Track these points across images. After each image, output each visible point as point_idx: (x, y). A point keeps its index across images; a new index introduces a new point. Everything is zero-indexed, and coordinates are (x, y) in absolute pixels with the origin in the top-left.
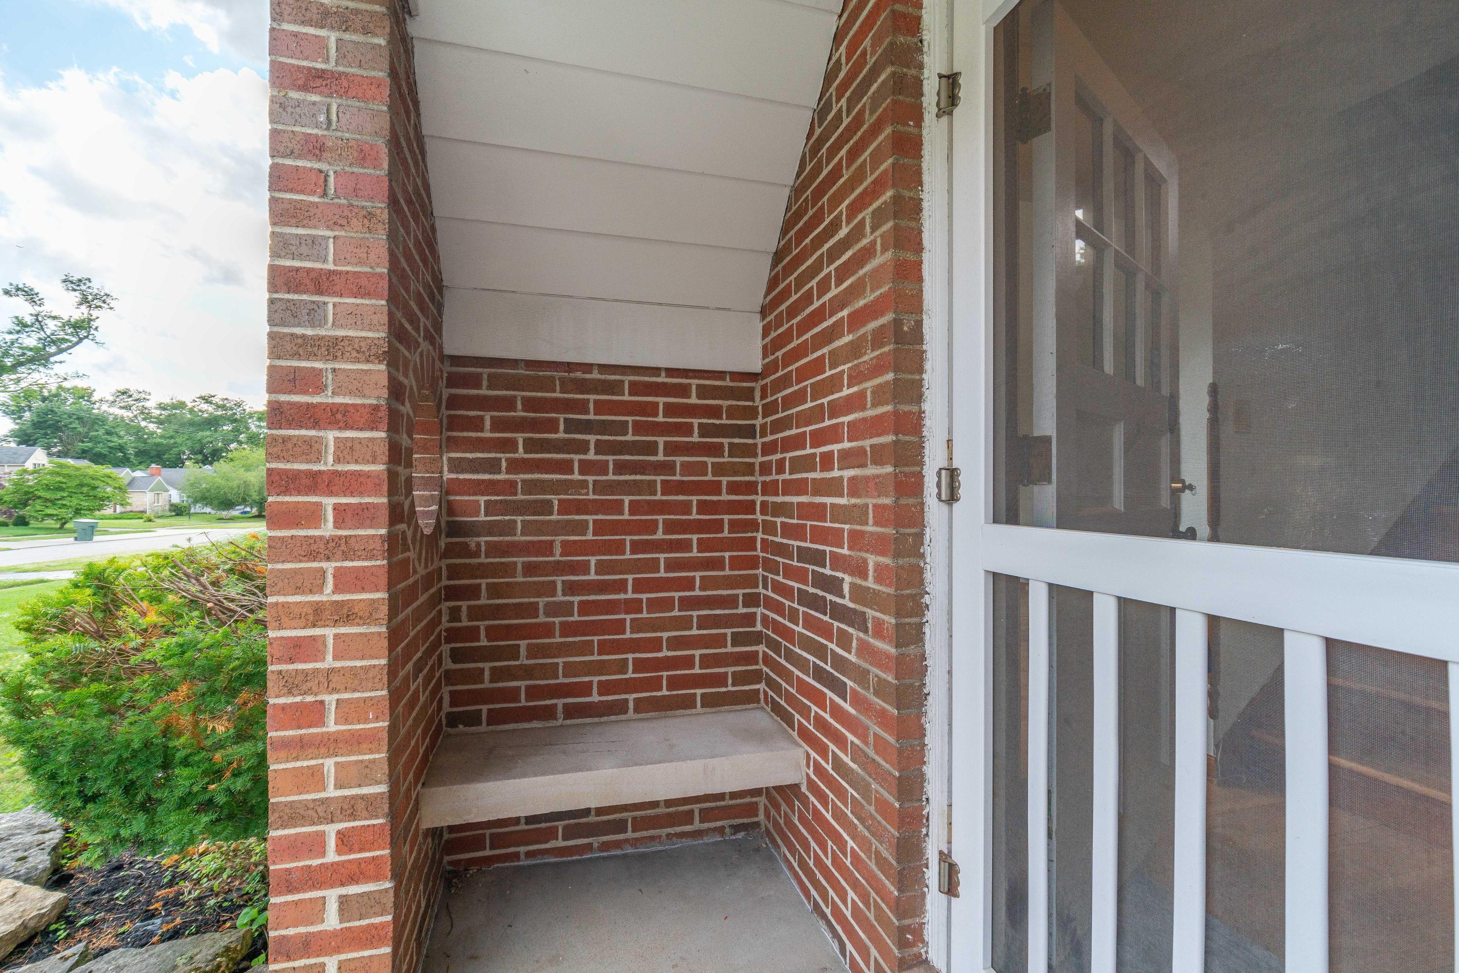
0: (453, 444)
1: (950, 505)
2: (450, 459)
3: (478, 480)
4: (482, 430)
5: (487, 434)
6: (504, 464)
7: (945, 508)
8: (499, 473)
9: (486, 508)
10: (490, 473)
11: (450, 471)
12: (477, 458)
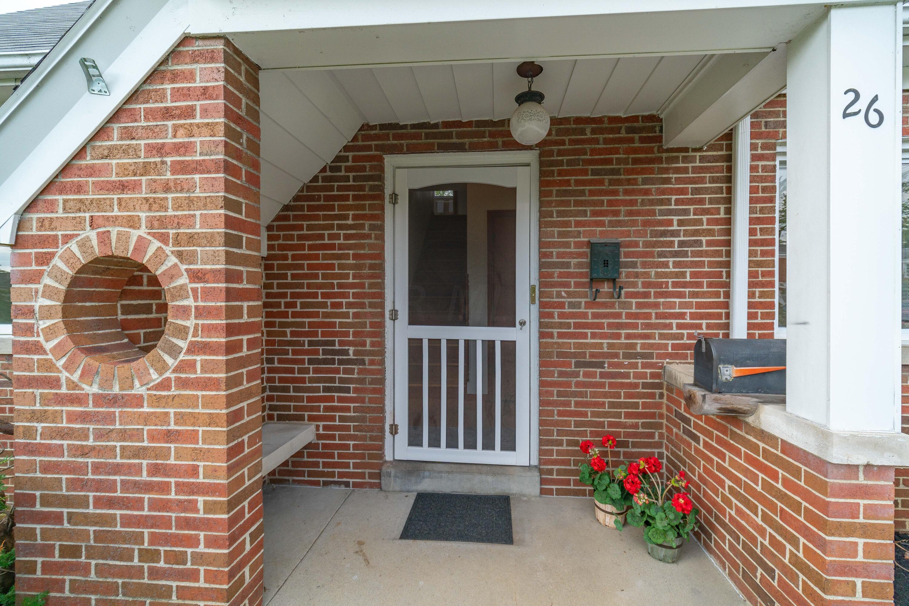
0: (124, 295)
1: (394, 320)
2: (122, 306)
3: (140, 319)
4: (141, 285)
5: (145, 288)
6: (154, 307)
7: (392, 322)
8: (151, 313)
9: (144, 337)
10: (147, 314)
11: (123, 314)
12: (139, 304)
